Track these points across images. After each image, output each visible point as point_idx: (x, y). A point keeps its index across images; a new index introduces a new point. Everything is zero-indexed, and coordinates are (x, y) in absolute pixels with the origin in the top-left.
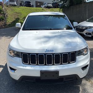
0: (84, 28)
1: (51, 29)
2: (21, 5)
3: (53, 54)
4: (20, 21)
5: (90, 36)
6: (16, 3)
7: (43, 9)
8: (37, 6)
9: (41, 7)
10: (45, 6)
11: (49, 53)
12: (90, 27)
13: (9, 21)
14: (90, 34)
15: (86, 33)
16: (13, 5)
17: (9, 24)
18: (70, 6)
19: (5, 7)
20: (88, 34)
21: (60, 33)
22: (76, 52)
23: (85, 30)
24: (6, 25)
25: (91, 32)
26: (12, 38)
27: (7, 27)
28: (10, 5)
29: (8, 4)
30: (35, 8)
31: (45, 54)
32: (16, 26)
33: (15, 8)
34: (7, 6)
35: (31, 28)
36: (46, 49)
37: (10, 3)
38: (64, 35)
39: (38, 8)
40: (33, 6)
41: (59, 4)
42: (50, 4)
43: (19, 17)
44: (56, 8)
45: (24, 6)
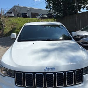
0: (80, 37)
1: (48, 40)
2: (18, 16)
3: (55, 73)
4: (16, 31)
5: (87, 45)
6: (13, 14)
7: (38, 20)
8: (33, 17)
9: (37, 18)
10: (40, 17)
11: (49, 71)
12: (86, 36)
13: (6, 30)
14: (86, 43)
15: (83, 42)
16: (10, 16)
17: (6, 34)
18: (64, 16)
19: (3, 18)
20: (84, 43)
21: (60, 45)
22: (82, 69)
23: (81, 40)
24: (3, 34)
25: (87, 41)
26: (8, 47)
27: (4, 36)
28: (8, 16)
29: (6, 15)
30: (30, 18)
31: (45, 73)
32: (11, 37)
33: (12, 19)
34: (5, 17)
35: (27, 39)
36: (46, 66)
37: (8, 14)
38: (64, 47)
39: (33, 18)
40: (29, 17)
41: (53, 15)
42: (45, 14)
43: (16, 27)
44: (50, 18)
45: (21, 17)
